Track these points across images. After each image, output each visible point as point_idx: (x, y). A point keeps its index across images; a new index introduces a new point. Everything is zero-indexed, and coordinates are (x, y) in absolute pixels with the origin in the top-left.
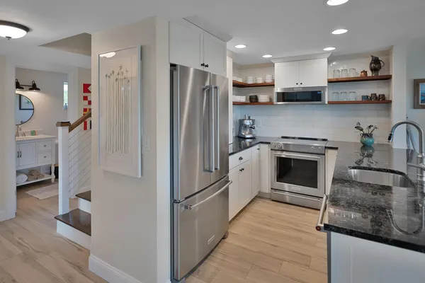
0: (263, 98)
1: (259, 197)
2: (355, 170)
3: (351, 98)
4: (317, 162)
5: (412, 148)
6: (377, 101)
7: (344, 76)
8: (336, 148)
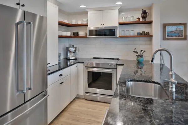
0: (81, 34)
1: (78, 98)
2: (132, 82)
3: (132, 34)
4: (112, 74)
5: (163, 63)
6: (145, 36)
7: (128, 21)
8: (123, 65)
